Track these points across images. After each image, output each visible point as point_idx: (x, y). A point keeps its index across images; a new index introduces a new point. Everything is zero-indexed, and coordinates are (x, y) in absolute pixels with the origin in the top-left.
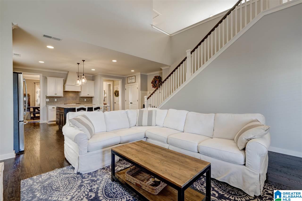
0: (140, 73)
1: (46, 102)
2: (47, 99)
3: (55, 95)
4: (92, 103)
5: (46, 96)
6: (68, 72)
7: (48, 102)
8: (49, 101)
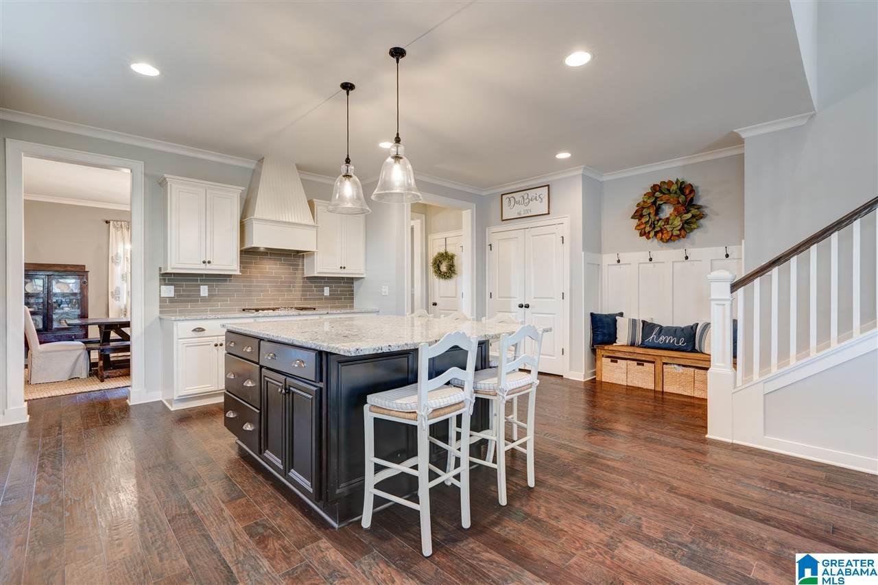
0: (581, 172)
1: (162, 300)
2: (163, 287)
3: (203, 266)
4: (352, 307)
5: (160, 269)
6: (261, 161)
7: (171, 300)
8: (172, 294)
